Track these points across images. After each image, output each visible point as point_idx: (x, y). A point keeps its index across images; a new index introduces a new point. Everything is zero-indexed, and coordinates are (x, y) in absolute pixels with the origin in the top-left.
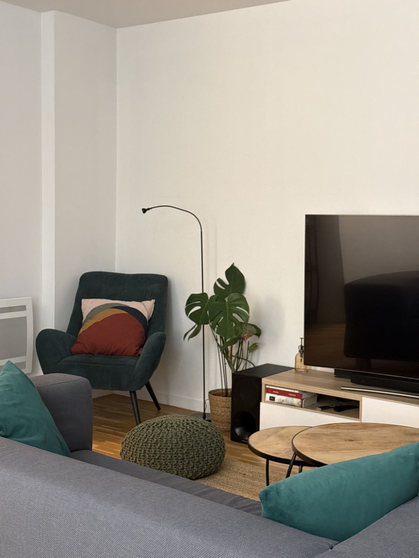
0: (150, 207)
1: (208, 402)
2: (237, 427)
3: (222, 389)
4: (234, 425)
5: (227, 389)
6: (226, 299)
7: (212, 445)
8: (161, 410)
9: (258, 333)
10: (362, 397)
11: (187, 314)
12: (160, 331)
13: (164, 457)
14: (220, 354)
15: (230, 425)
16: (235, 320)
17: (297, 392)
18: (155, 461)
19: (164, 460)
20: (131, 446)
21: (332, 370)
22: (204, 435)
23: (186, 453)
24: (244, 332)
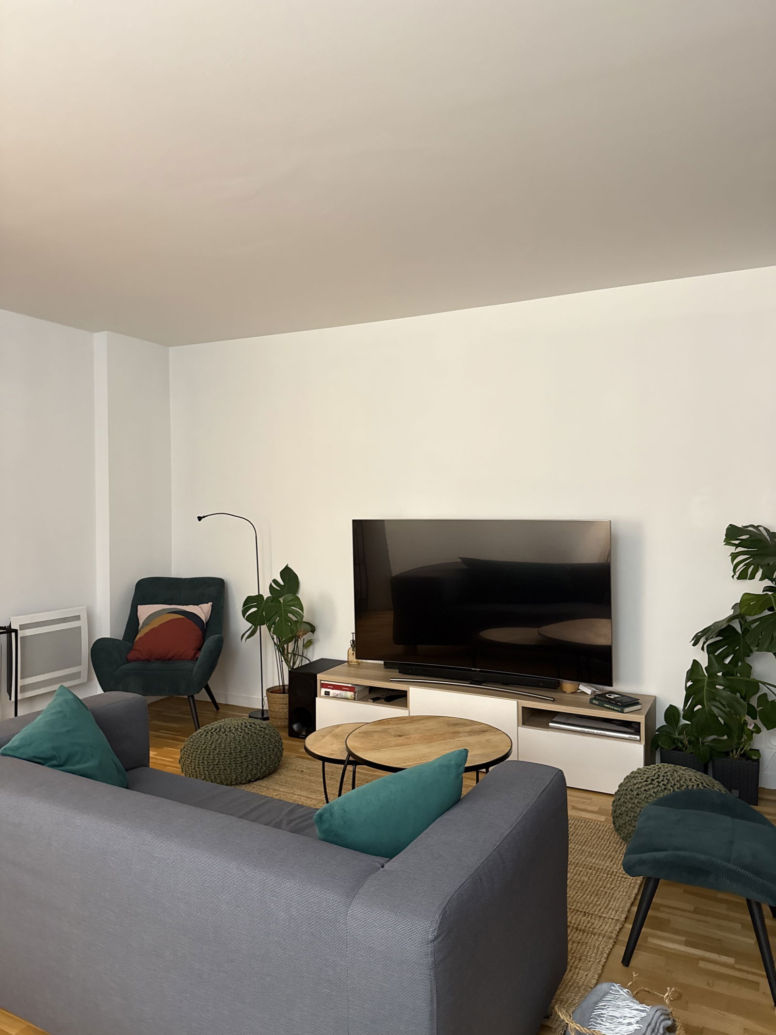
0: (205, 515)
1: (265, 699)
2: (294, 723)
3: (280, 686)
4: (291, 721)
5: (284, 686)
6: (281, 600)
7: (270, 746)
8: (220, 710)
9: (313, 629)
10: (409, 687)
11: (244, 616)
12: (218, 634)
13: (223, 762)
14: (277, 652)
15: (287, 721)
16: (290, 620)
17: (350, 685)
18: (214, 767)
19: (223, 765)
20: (189, 753)
21: (382, 662)
22: (262, 737)
23: (245, 756)
24: (299, 631)
